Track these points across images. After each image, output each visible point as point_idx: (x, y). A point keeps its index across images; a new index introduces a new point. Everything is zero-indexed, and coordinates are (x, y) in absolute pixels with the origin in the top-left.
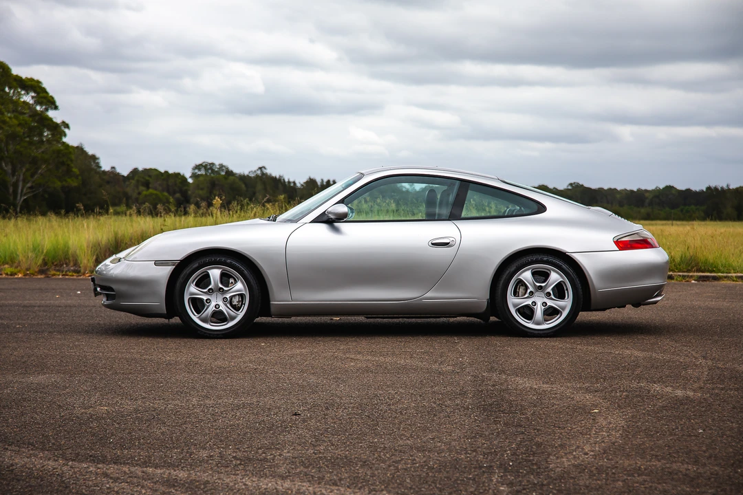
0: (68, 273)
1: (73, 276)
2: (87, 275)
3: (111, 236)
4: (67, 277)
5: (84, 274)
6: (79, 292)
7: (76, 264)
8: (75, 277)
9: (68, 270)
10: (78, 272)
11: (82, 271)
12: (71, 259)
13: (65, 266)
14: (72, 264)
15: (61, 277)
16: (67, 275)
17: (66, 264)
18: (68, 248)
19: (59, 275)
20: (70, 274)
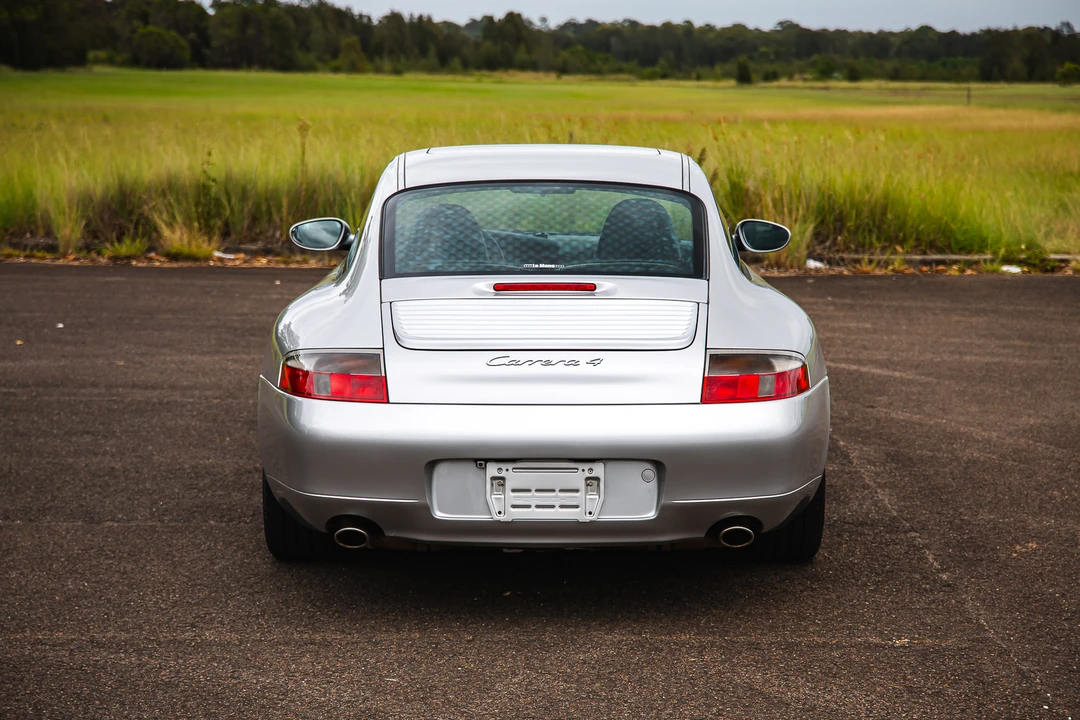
0: (35, 252)
1: (44, 258)
2: (71, 257)
3: (113, 182)
4: (33, 261)
5: (64, 256)
6: (61, 326)
7: (49, 233)
8: (48, 262)
9: (36, 247)
10: (52, 249)
11: (61, 249)
12: (40, 223)
13: (28, 235)
14: (41, 232)
15: (22, 260)
16: (33, 257)
17: (32, 233)
18: (34, 202)
19: (18, 256)
20: (40, 254)
